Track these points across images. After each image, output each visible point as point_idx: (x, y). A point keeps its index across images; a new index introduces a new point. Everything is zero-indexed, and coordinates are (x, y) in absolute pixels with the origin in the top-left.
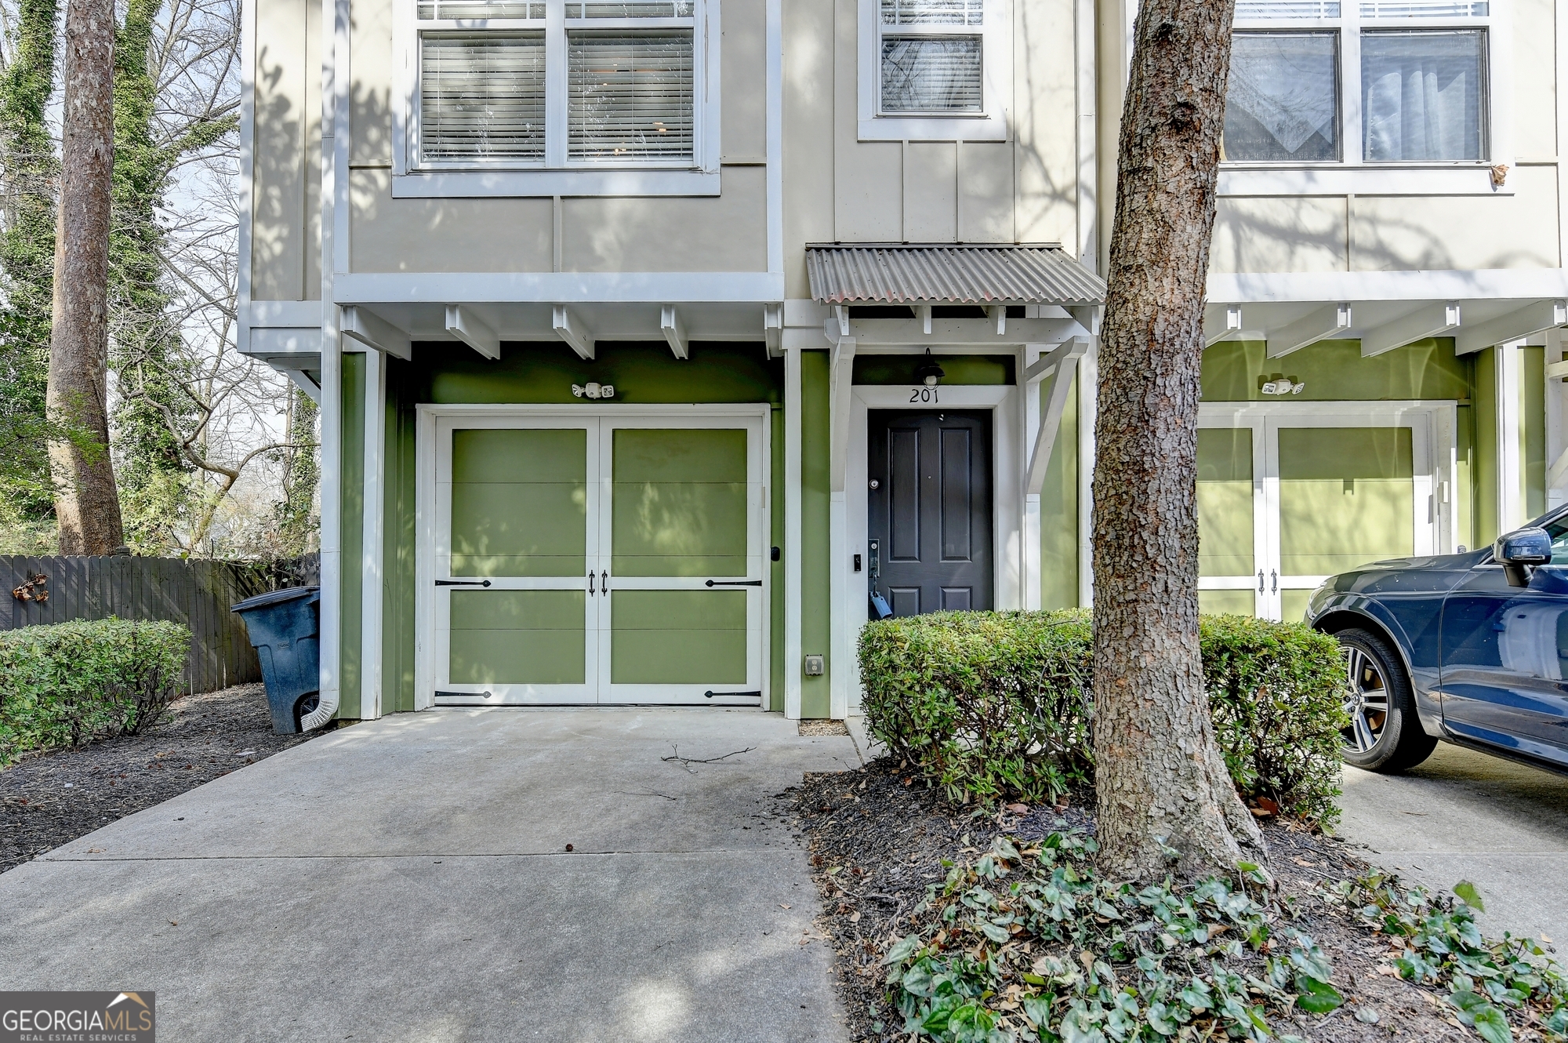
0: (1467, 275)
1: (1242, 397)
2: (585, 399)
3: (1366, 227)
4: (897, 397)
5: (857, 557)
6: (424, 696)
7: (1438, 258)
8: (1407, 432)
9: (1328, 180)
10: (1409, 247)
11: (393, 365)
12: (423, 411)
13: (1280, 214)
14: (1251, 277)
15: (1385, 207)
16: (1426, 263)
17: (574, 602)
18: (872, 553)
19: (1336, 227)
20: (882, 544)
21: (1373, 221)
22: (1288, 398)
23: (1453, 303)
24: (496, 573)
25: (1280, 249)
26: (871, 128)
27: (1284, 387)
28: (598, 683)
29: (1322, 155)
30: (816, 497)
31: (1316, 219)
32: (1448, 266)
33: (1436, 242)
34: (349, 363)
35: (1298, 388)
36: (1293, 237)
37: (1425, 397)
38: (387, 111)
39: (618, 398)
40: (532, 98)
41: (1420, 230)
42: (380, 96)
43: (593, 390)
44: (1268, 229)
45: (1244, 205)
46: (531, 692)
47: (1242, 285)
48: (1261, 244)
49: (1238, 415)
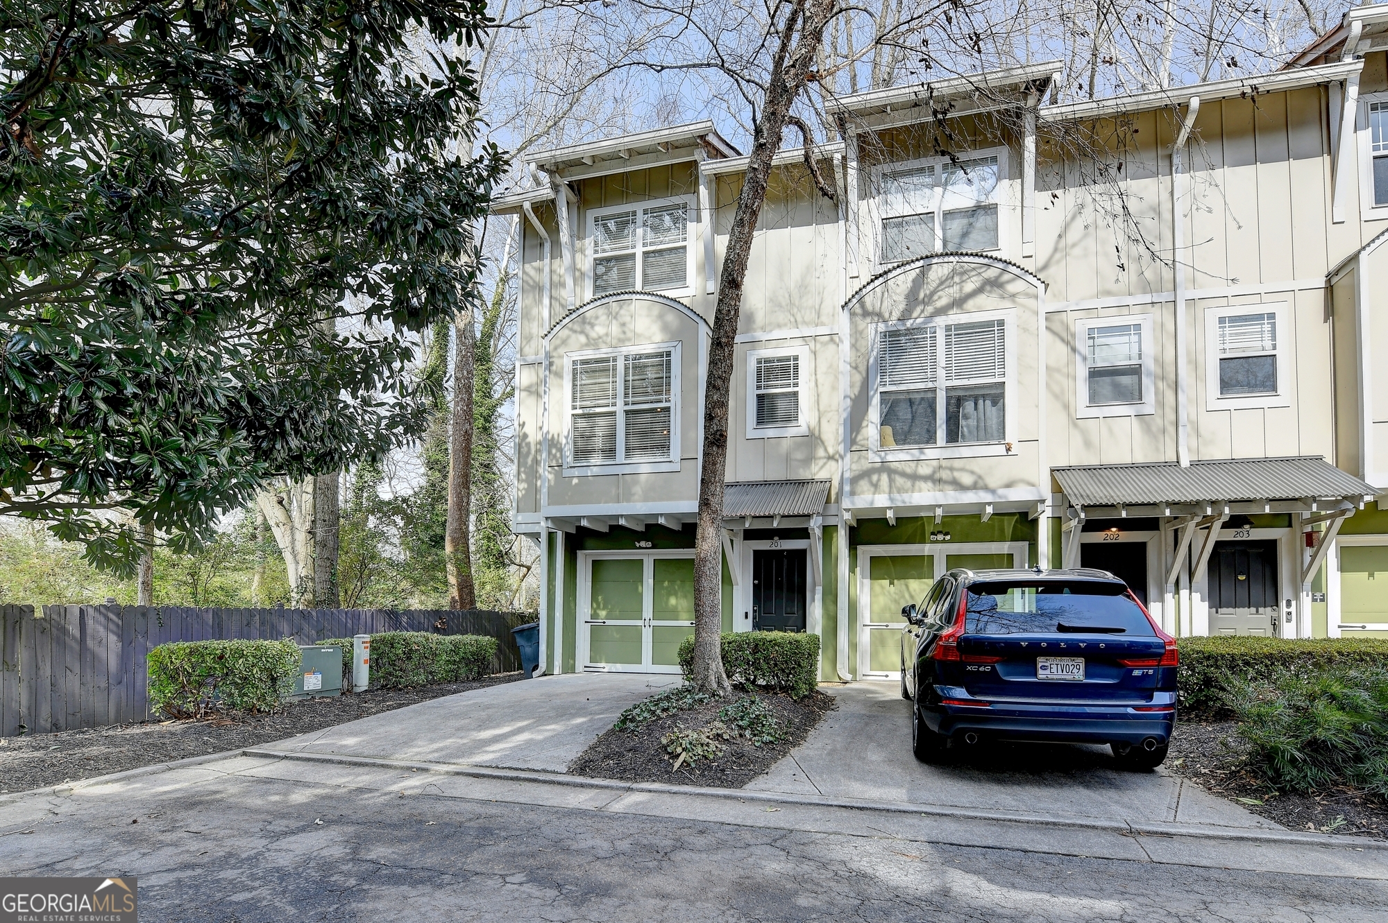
0: (993, 492)
1: (923, 541)
2: (640, 548)
3: (948, 472)
4: (764, 545)
5: (746, 613)
6: (579, 667)
7: (981, 483)
8: (1011, 556)
9: (931, 453)
10: (967, 479)
11: (568, 536)
12: (580, 553)
13: (909, 469)
14: (896, 496)
15: (957, 464)
16: (975, 487)
17: (637, 631)
18: (754, 611)
19: (934, 472)
20: (760, 607)
21: (951, 469)
22: (944, 541)
23: (989, 504)
24: (608, 617)
25: (909, 484)
26: (751, 434)
27: (940, 537)
28: (647, 664)
29: (927, 442)
30: (727, 587)
31: (924, 470)
32: (986, 488)
33: (980, 477)
34: (551, 537)
35: (948, 537)
36: (914, 477)
37: (1013, 540)
38: (558, 441)
39: (653, 547)
40: (612, 436)
41: (972, 472)
42: (556, 436)
43: (643, 544)
44: (903, 474)
45: (893, 465)
46: (619, 667)
47: (891, 499)
48: (900, 481)
49: (926, 549)
